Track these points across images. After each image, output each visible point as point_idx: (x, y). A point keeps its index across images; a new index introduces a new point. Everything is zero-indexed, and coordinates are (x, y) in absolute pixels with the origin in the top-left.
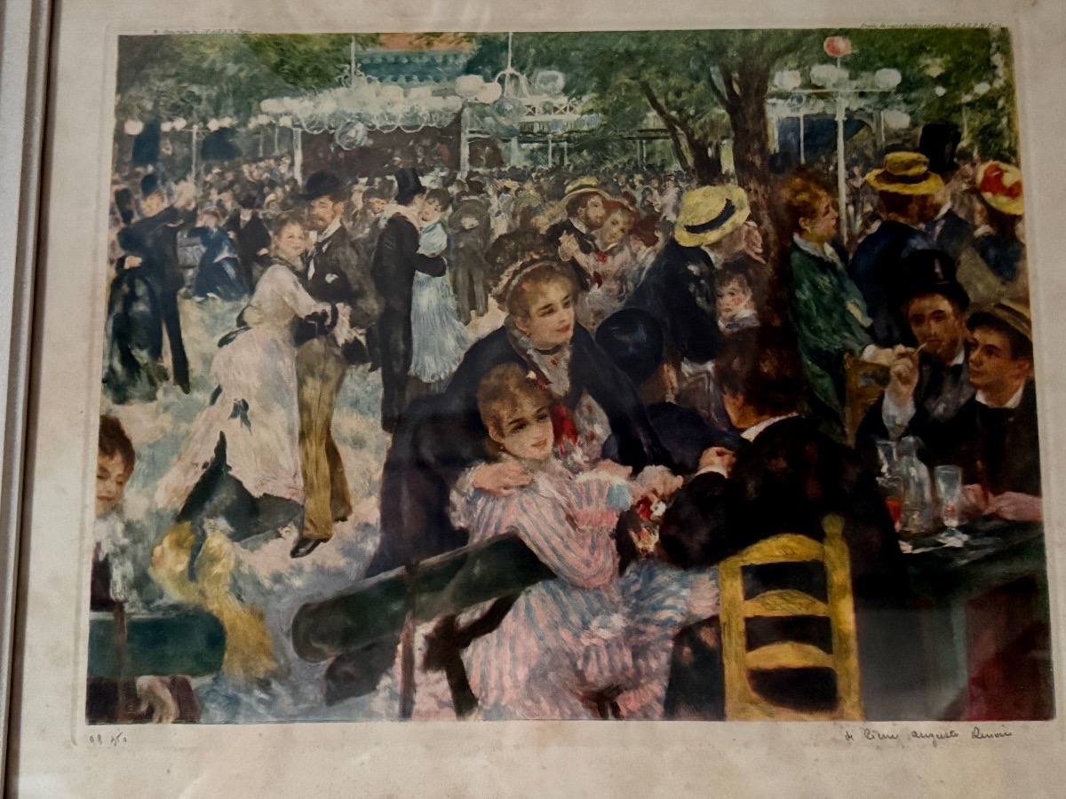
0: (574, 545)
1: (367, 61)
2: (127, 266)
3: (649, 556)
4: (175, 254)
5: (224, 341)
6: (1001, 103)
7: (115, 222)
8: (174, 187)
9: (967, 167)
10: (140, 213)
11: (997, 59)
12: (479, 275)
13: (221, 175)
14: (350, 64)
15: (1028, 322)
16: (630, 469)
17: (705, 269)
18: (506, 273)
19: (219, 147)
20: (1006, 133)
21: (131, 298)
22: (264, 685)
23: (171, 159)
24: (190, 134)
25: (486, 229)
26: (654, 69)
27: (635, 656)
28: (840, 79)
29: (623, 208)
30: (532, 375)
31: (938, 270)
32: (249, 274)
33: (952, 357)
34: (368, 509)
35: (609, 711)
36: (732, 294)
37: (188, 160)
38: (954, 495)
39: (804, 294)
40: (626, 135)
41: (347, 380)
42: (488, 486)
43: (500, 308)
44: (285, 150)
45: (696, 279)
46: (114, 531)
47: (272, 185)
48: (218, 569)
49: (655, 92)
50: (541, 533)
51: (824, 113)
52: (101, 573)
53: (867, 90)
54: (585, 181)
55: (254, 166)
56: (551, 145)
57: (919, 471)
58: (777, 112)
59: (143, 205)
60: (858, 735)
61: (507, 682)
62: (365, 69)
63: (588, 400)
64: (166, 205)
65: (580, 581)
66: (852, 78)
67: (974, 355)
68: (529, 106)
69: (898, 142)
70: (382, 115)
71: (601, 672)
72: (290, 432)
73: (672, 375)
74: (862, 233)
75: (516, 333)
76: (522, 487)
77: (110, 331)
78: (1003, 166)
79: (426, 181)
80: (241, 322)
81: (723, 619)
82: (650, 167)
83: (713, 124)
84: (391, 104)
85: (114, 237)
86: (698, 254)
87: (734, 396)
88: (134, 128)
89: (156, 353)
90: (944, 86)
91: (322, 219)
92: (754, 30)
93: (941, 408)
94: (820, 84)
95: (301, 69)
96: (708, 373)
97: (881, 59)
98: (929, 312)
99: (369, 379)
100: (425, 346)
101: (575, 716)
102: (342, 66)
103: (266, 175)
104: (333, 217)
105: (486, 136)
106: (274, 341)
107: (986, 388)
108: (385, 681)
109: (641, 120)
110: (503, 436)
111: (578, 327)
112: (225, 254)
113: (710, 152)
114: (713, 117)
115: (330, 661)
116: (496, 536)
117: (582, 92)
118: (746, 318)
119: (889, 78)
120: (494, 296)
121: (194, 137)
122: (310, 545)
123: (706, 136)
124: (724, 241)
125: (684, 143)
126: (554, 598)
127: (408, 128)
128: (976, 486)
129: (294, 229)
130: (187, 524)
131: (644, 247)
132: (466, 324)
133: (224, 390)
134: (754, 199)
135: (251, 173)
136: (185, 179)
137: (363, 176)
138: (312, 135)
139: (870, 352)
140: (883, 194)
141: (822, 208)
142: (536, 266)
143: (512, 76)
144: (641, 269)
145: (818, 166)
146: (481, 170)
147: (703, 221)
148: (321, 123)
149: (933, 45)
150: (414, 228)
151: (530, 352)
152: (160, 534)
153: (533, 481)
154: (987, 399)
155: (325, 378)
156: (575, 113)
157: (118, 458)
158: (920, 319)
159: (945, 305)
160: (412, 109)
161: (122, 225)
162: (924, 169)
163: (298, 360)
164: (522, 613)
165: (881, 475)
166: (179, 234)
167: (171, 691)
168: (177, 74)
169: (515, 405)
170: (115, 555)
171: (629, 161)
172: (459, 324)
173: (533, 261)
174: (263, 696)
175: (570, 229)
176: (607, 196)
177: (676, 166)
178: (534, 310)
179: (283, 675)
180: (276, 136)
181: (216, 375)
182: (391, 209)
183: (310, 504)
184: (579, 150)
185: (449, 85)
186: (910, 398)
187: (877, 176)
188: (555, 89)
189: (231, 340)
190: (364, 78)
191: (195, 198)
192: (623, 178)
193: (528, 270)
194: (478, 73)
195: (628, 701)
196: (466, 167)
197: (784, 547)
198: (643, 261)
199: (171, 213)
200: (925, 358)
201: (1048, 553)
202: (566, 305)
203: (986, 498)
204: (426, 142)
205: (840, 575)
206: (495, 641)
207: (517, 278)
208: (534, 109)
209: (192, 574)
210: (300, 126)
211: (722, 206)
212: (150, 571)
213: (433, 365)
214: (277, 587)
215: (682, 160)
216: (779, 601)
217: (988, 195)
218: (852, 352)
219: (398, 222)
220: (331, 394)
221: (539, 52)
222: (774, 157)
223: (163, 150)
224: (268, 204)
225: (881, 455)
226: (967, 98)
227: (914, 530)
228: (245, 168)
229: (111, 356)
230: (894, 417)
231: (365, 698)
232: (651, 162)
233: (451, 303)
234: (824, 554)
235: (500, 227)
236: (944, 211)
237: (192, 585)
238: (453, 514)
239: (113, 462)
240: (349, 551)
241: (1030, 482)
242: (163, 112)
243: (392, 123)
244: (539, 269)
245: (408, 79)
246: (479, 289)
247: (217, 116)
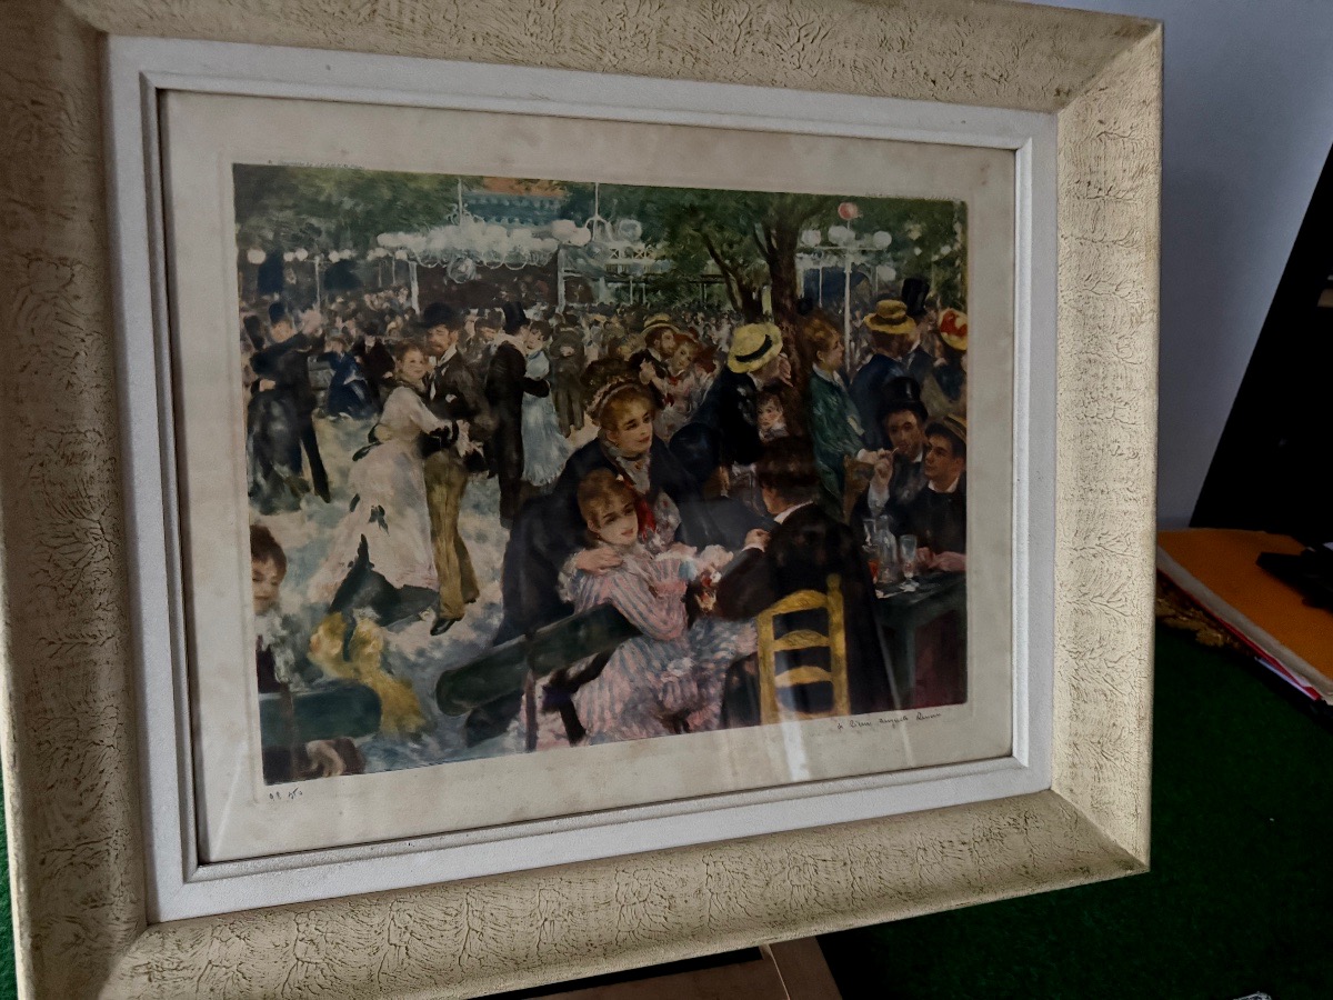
0: (655, 610)
1: (473, 202)
2: (262, 389)
3: (709, 613)
4: (307, 378)
5: (358, 456)
6: (958, 262)
7: (246, 348)
8: (301, 315)
9: (933, 312)
10: (270, 339)
11: (957, 227)
12: (576, 395)
13: (345, 304)
14: (458, 204)
15: (965, 430)
16: (695, 548)
17: (750, 390)
18: (598, 393)
19: (340, 277)
20: (960, 287)
21: (268, 419)
22: (416, 738)
23: (295, 289)
24: (313, 265)
25: (581, 357)
26: (712, 223)
27: (699, 687)
28: (849, 239)
29: (690, 340)
30: (620, 478)
31: (908, 392)
32: (377, 395)
33: (915, 457)
34: (493, 591)
35: (682, 728)
36: (770, 411)
37: (312, 291)
38: (912, 556)
39: (819, 411)
40: (691, 279)
41: (469, 485)
42: (588, 567)
43: (593, 423)
44: (402, 282)
45: (743, 399)
46: (273, 625)
47: (393, 314)
48: (369, 650)
49: (713, 242)
50: (630, 601)
51: (836, 267)
52: (265, 661)
53: (868, 249)
54: (660, 317)
55: (375, 296)
56: (632, 285)
57: (889, 539)
58: (804, 264)
59: (273, 331)
60: (846, 726)
61: (608, 715)
62: (472, 209)
63: (664, 497)
64: (294, 332)
65: (659, 636)
66: (857, 238)
67: (929, 455)
68: (614, 250)
69: (887, 291)
70: (489, 253)
71: (675, 701)
72: (423, 531)
73: (726, 474)
74: (860, 363)
75: (607, 443)
76: (615, 567)
77: (251, 450)
78: (957, 312)
79: (529, 314)
80: (373, 438)
81: (760, 655)
82: (710, 307)
83: (757, 273)
84: (497, 242)
85: (247, 362)
86: (744, 379)
87: (769, 490)
88: (257, 257)
89: (296, 467)
90: (921, 247)
91: (440, 346)
92: (788, 194)
93: (905, 495)
94: (834, 242)
95: (413, 206)
96: (751, 472)
97: (878, 223)
98: (901, 424)
99: (488, 484)
100: (534, 456)
101: (657, 734)
102: (451, 205)
103: (386, 305)
104: (449, 344)
105: (578, 275)
106: (404, 455)
107: (934, 479)
108: (514, 724)
109: (703, 266)
110: (599, 527)
111: (656, 439)
112: (353, 377)
113: (754, 296)
114: (757, 266)
115: (469, 713)
116: (596, 605)
117: (656, 241)
118: (778, 431)
119: (883, 239)
120: (589, 414)
121: (317, 269)
122: (447, 623)
123: (751, 282)
124: (764, 369)
125: (735, 287)
126: (642, 650)
127: (512, 265)
128: (926, 549)
129: (415, 355)
130: (338, 615)
131: (705, 373)
132: (567, 437)
133: (362, 498)
134: (786, 335)
135: (372, 302)
136: (311, 308)
137: (475, 308)
138: (427, 268)
139: (862, 454)
140: (875, 333)
141: (833, 344)
142: (622, 388)
143: (599, 223)
144: (703, 391)
145: (831, 310)
146: (575, 305)
147: (749, 353)
148: (434, 258)
149: (914, 213)
150: (521, 355)
151: (619, 459)
152: (315, 625)
153: (622, 562)
154: (936, 486)
155: (449, 485)
156: (651, 258)
157: (271, 562)
158: (895, 429)
159: (912, 419)
160: (515, 248)
161: (254, 350)
162: (903, 313)
163: (426, 470)
164: (618, 663)
165: (866, 543)
166: (309, 358)
167: (337, 750)
168: (295, 206)
169: (608, 503)
170: (276, 645)
171: (694, 301)
172: (561, 437)
173: (620, 384)
174: (416, 746)
175: (650, 358)
176: (677, 330)
177: (728, 307)
178: (620, 424)
179: (430, 729)
180: (394, 268)
181: (353, 486)
182: (499, 338)
183: (445, 591)
184: (655, 291)
185: (545, 228)
186: (886, 487)
187: (872, 319)
188: (634, 236)
189: (365, 454)
190: (471, 218)
191: (322, 325)
192: (689, 315)
193: (616, 391)
194: (570, 219)
195: (695, 719)
196: (563, 302)
197: (803, 599)
198: (705, 385)
199: (300, 339)
200: (897, 457)
201: (968, 592)
202: (646, 420)
203: (931, 556)
204: (529, 279)
205: (837, 617)
206: (597, 686)
207: (607, 397)
208: (617, 253)
209: (346, 656)
210: (415, 260)
211: (763, 339)
212: (310, 656)
213: (542, 473)
214: (421, 660)
215: (734, 302)
216: (797, 638)
217: (945, 335)
218: (849, 454)
219: (507, 351)
220: (457, 497)
221: (620, 202)
222: (800, 302)
223: (288, 279)
224: (390, 331)
225: (866, 529)
226: (936, 258)
227: (885, 582)
228: (367, 298)
229: (255, 472)
230: (875, 501)
231: (498, 739)
232: (710, 302)
233: (554, 419)
234: (827, 602)
235: (593, 354)
236: (914, 347)
237: (347, 665)
238: (562, 591)
239: (266, 567)
240: (479, 626)
241: (960, 544)
242: (285, 244)
243: (497, 261)
244: (624, 392)
245: (511, 221)
246: (576, 407)
247: (337, 248)
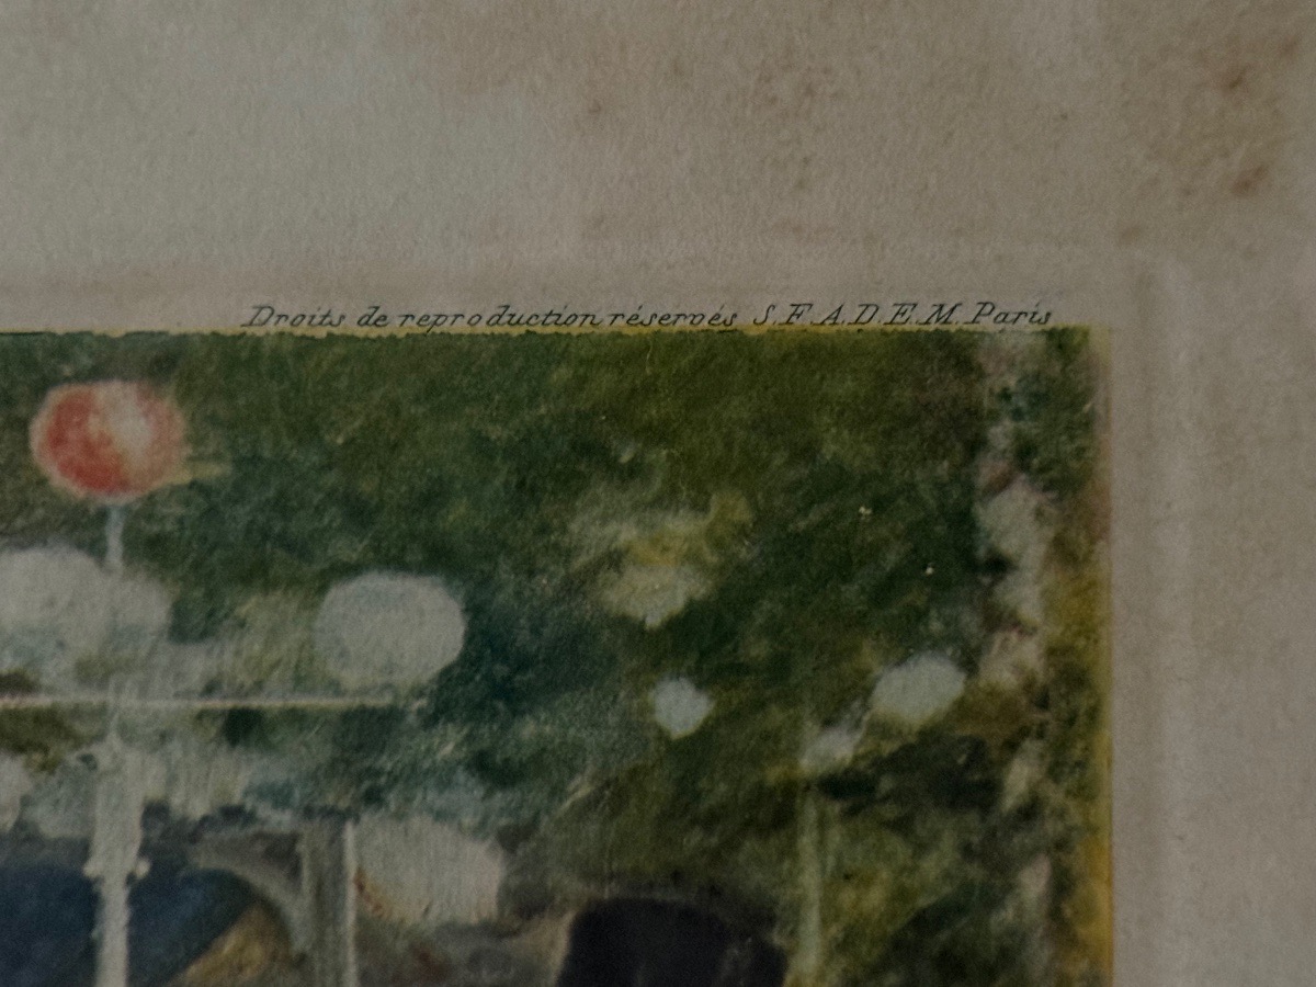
6: (1020, 777)
11: (1014, 518)
20: (1042, 956)
28: (116, 635)
51: (26, 832)
53: (270, 702)
66: (184, 629)
90: (703, 681)
97: (359, 514)
119: (400, 630)
149: (657, 434)
226: (830, 747)
